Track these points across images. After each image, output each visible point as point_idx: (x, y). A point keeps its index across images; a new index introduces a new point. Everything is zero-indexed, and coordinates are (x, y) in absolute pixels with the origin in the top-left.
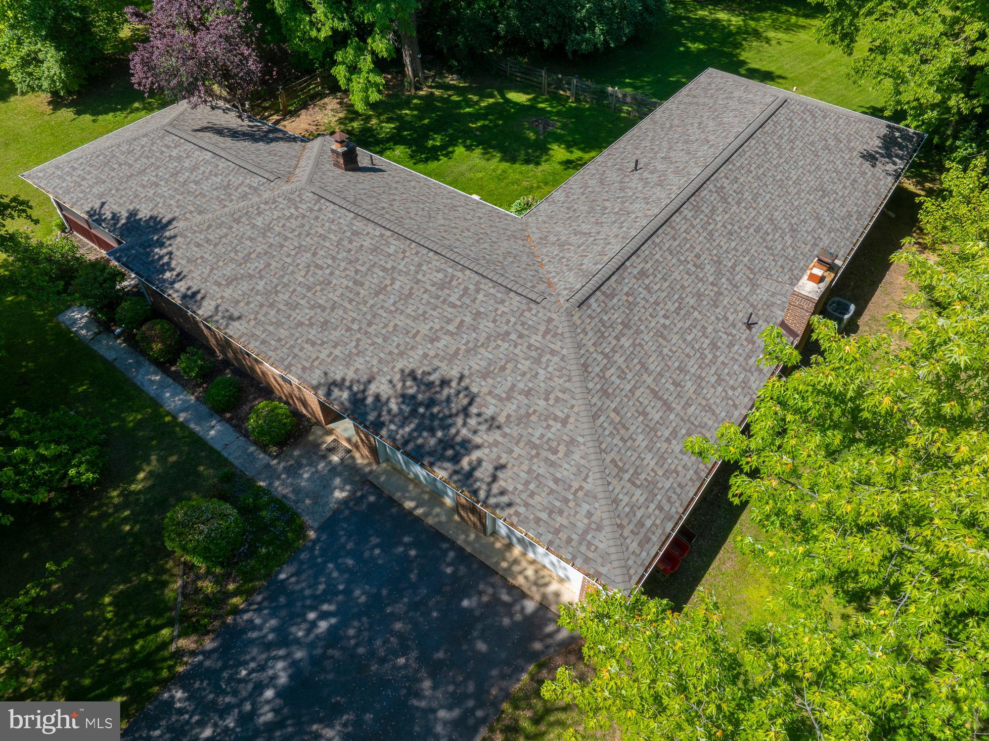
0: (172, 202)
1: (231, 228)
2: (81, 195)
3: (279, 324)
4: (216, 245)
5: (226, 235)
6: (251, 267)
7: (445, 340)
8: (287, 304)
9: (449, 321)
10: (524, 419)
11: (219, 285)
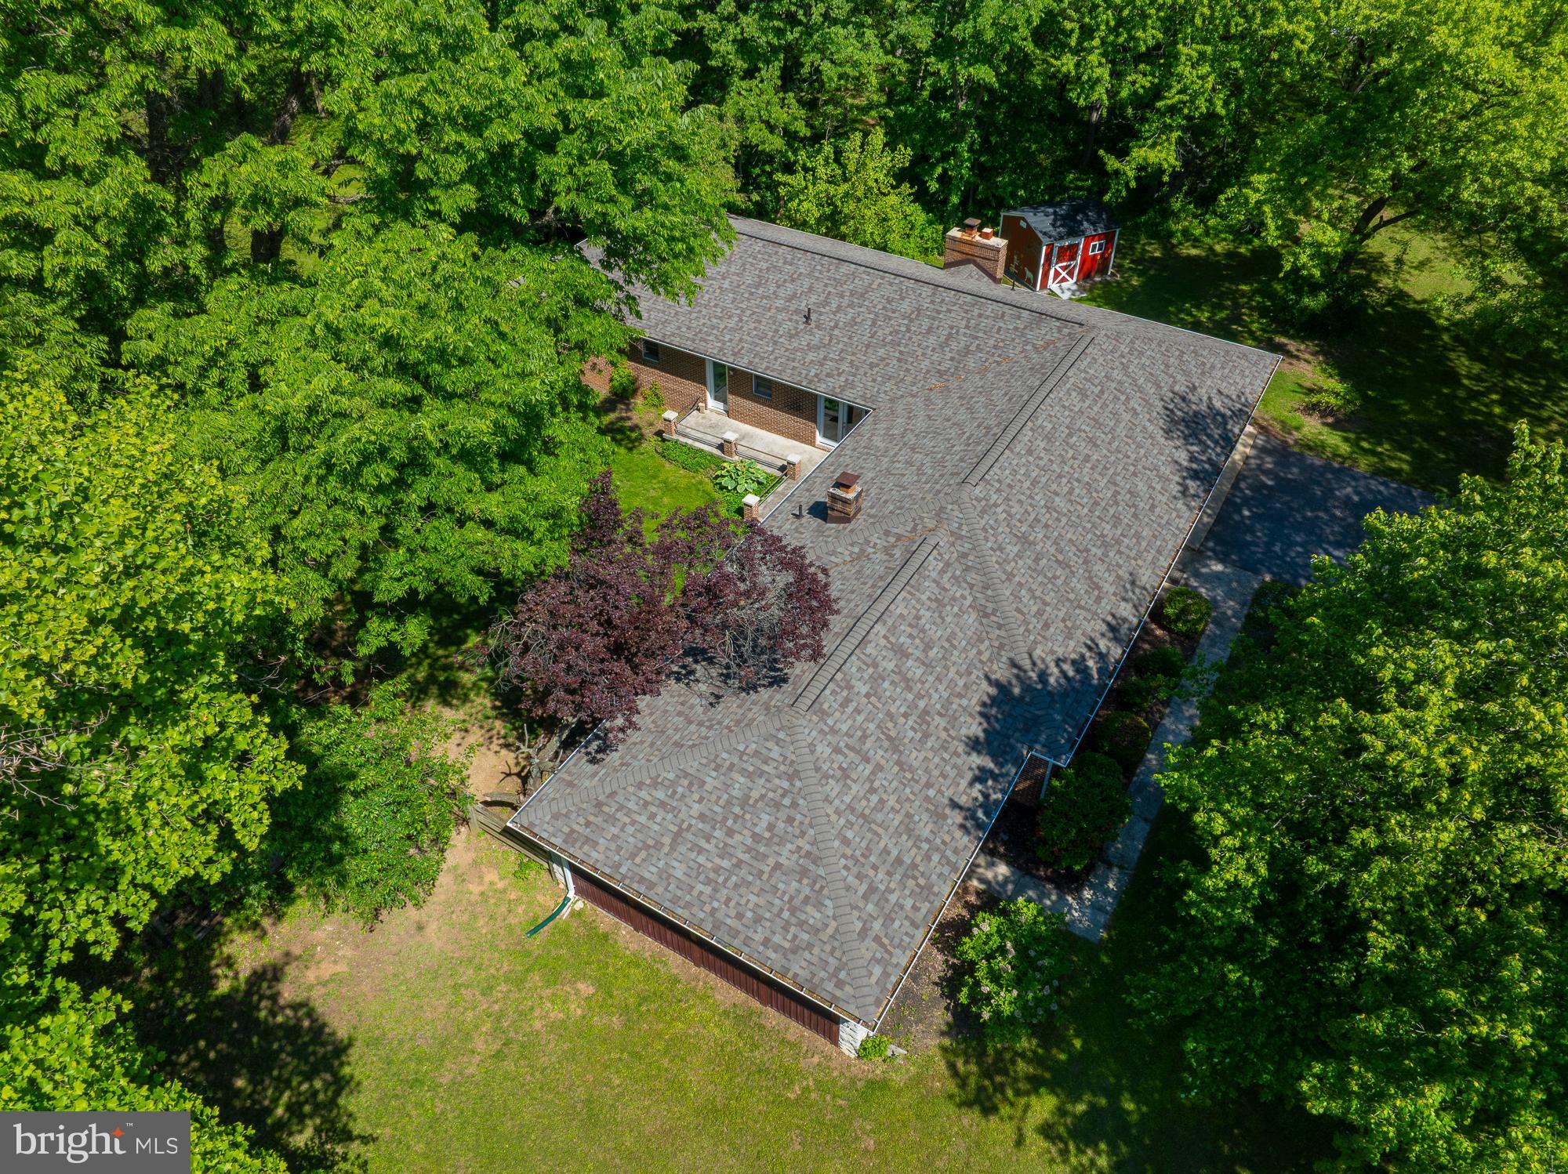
0: (961, 683)
1: (1020, 584)
3: (1138, 536)
4: (1046, 604)
5: (1030, 590)
6: (1075, 560)
8: (1115, 526)
11: (1099, 599)
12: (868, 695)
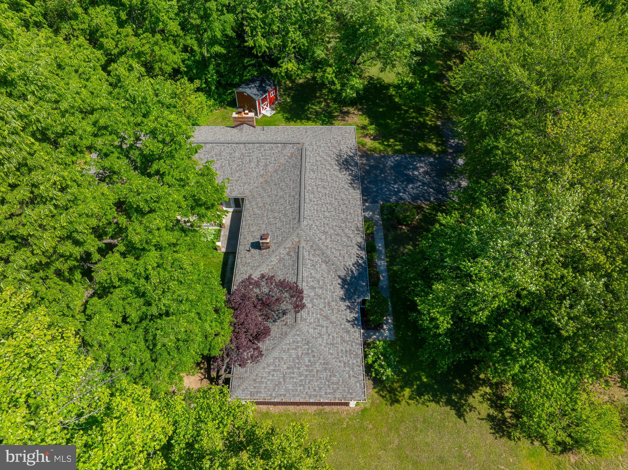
1: (331, 248)
3: (350, 214)
5: (334, 248)
12: (312, 307)
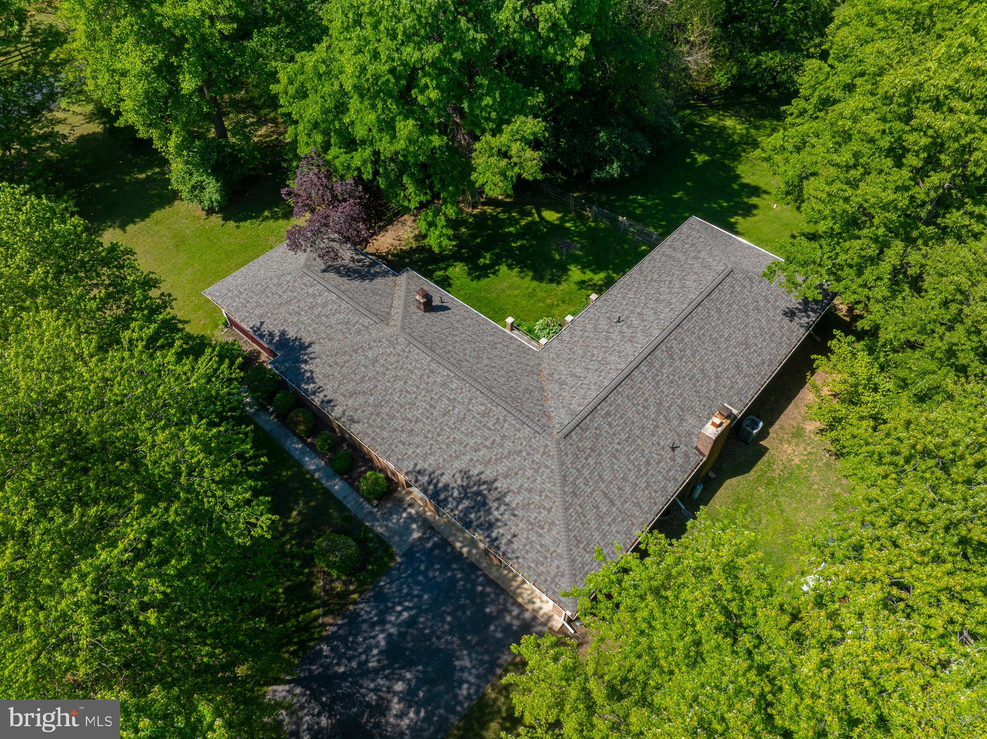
0: (310, 329)
1: (351, 356)
2: (247, 314)
3: (382, 428)
4: (342, 367)
5: (348, 361)
6: (366, 386)
7: (483, 451)
8: (388, 415)
9: (487, 439)
10: (526, 506)
11: (345, 396)
